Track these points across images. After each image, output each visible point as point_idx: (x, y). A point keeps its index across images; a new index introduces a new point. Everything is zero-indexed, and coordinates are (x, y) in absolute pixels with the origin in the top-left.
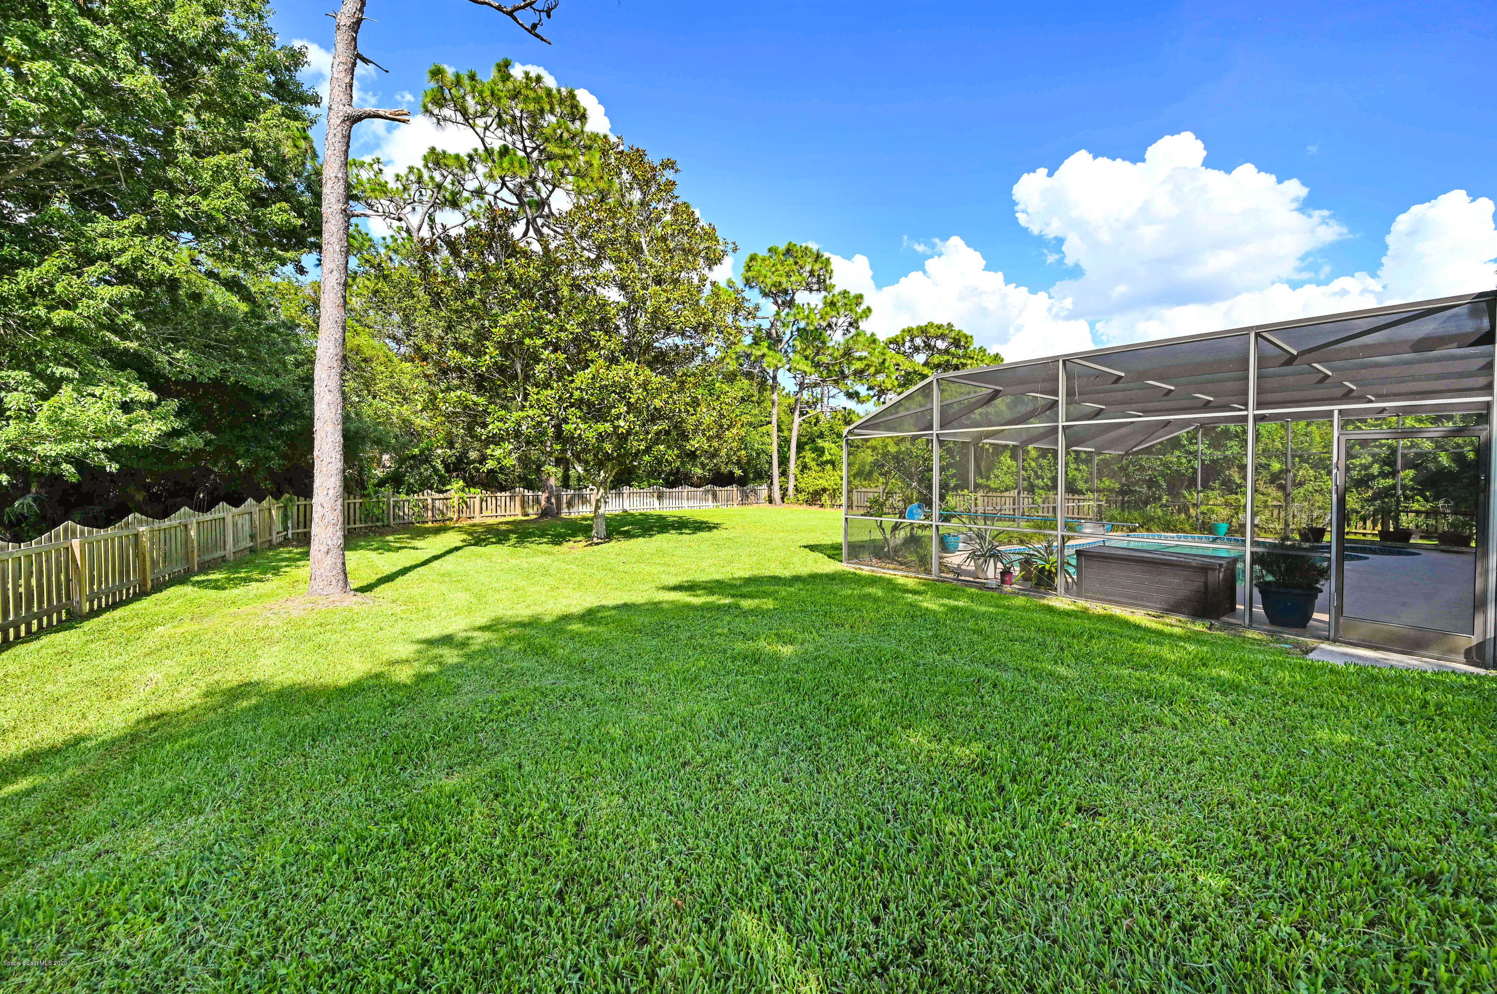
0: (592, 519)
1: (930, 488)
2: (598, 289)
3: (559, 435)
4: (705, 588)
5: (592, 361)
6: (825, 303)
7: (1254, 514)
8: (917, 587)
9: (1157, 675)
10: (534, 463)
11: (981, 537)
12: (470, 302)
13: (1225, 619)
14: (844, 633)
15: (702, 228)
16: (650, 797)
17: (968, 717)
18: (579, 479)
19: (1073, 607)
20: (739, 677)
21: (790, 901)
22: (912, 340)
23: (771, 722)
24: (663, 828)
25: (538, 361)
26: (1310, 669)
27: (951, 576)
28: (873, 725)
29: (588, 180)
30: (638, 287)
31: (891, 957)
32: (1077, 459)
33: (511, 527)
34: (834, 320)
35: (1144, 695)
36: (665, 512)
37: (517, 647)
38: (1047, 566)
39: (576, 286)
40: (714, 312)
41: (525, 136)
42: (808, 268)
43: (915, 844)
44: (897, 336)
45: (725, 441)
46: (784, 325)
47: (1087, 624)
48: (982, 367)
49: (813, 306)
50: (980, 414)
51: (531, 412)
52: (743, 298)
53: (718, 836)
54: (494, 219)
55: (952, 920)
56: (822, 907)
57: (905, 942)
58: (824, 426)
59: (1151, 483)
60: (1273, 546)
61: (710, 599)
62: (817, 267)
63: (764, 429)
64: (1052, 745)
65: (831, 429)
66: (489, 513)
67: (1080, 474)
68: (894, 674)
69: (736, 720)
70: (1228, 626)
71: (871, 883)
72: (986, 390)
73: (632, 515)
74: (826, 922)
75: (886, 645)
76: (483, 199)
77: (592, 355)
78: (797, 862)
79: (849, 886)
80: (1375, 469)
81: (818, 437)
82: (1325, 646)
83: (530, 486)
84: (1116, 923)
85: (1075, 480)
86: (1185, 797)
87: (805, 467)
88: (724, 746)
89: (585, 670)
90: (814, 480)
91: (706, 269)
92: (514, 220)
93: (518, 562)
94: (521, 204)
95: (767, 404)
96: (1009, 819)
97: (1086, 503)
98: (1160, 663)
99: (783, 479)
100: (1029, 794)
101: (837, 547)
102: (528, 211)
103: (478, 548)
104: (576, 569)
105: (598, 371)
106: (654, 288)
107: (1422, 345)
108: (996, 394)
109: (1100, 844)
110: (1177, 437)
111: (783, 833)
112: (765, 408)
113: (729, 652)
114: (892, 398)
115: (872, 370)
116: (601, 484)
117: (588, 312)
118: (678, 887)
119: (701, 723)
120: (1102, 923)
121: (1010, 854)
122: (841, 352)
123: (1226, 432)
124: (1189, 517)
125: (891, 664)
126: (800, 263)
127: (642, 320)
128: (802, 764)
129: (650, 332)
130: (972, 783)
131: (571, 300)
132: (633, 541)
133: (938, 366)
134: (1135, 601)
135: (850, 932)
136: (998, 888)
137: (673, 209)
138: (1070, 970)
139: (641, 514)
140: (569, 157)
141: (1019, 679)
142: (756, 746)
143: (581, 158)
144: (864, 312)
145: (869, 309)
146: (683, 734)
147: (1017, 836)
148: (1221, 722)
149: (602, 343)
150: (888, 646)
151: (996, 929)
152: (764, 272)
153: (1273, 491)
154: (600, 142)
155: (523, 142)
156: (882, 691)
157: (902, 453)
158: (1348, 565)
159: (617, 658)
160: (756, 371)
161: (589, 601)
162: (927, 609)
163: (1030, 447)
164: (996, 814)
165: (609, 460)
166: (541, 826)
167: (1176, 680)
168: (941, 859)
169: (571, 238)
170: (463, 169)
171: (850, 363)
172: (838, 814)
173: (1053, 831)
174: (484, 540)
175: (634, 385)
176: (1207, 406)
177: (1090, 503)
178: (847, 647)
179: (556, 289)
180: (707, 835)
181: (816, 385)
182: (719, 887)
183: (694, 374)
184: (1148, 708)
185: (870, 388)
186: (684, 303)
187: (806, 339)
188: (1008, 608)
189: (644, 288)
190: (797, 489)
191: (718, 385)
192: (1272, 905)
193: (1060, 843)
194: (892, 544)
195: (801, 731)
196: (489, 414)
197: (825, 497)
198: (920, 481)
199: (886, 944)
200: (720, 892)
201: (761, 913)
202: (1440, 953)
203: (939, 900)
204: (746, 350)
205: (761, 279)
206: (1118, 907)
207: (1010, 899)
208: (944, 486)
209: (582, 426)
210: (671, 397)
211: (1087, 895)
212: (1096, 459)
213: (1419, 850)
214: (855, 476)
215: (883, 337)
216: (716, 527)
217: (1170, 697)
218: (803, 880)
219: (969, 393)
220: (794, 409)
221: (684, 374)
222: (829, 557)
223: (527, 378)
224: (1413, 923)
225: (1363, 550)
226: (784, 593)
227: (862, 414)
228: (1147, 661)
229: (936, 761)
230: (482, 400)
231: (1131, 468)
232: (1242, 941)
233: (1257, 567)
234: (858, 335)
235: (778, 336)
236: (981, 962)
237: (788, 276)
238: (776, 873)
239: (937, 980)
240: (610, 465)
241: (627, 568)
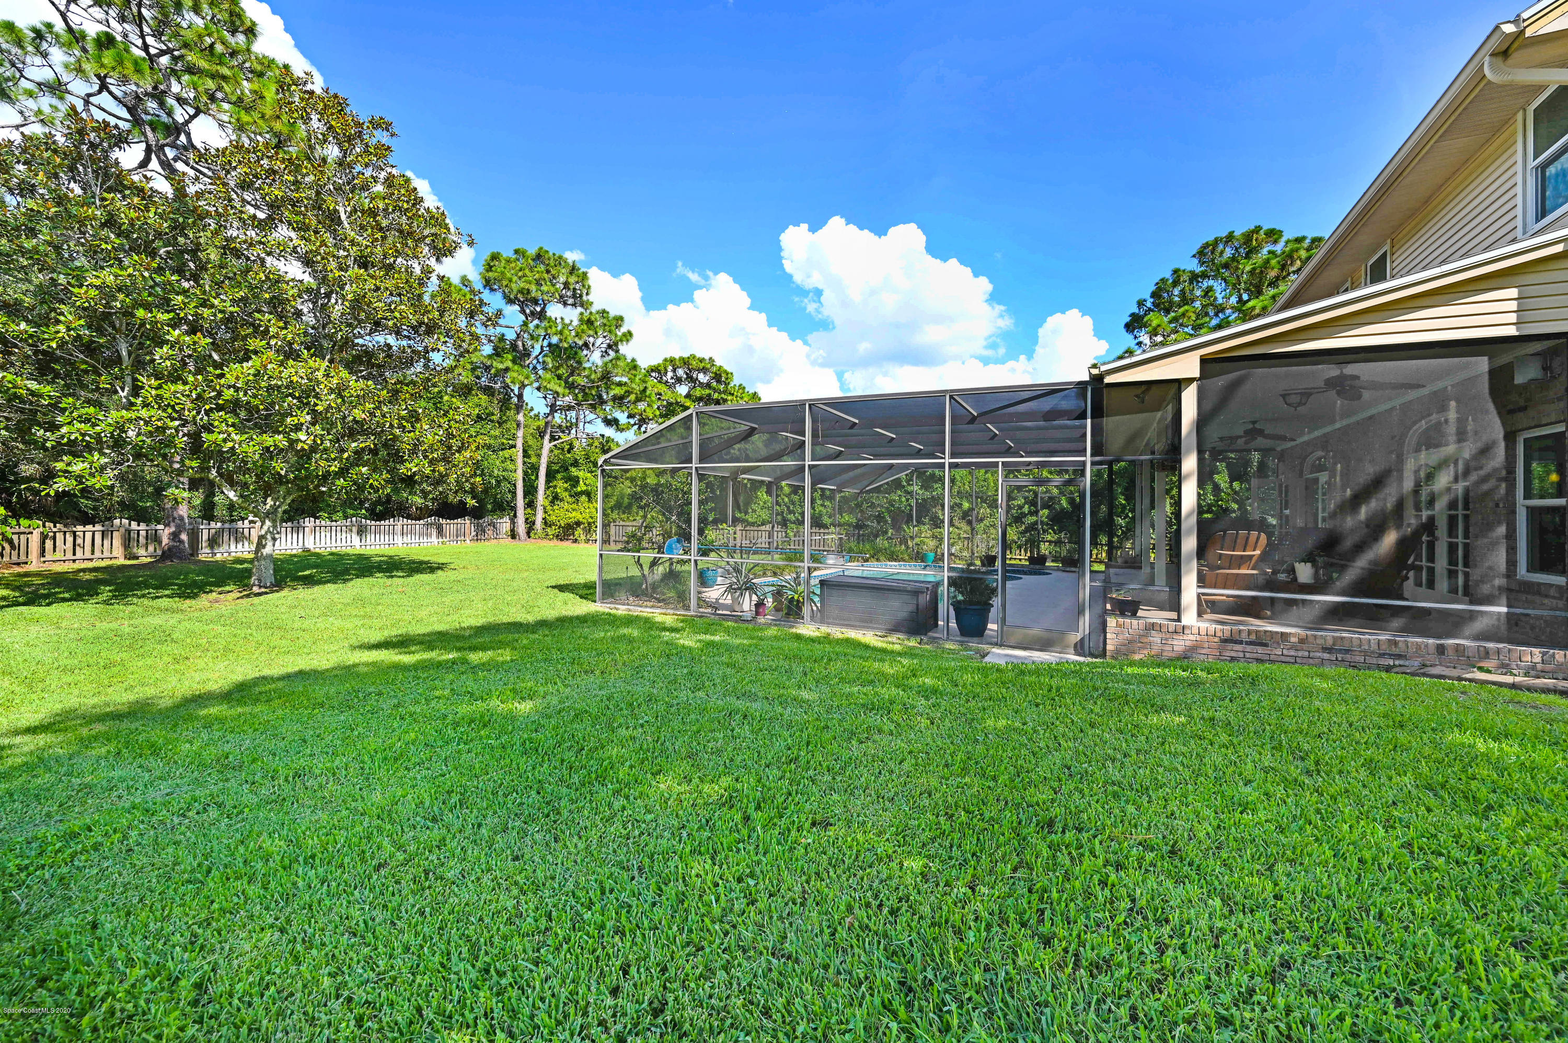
0: (251, 561)
1: (689, 521)
2: (269, 260)
3: (196, 446)
4: (421, 643)
5: (256, 352)
6: (581, 320)
7: (951, 545)
8: (674, 625)
9: (879, 689)
10: (150, 484)
11: (737, 570)
12: (29, 244)
13: (930, 634)
14: (593, 680)
15: (428, 210)
16: (322, 921)
17: (719, 752)
18: (231, 507)
19: (817, 634)
20: (462, 746)
21: (513, 1001)
22: (674, 371)
23: (500, 793)
24: (341, 957)
25: (161, 343)
26: (984, 671)
27: (709, 610)
28: (621, 776)
29: (256, 115)
30: (333, 265)
31: (629, 1026)
32: (823, 496)
33: (100, 575)
34: (591, 340)
35: (869, 708)
36: (368, 551)
37: (103, 750)
38: (796, 597)
39: (230, 249)
40: (442, 313)
41: (146, 29)
42: (562, 279)
43: (660, 896)
44: (659, 365)
45: (455, 466)
46: (532, 338)
47: (828, 648)
48: (741, 404)
49: (567, 321)
50: (739, 450)
51: (144, 413)
52: (481, 301)
53: (422, 947)
54: (81, 132)
55: (693, 966)
56: (553, 995)
57: (645, 1005)
58: (578, 453)
59: (880, 518)
60: (962, 570)
61: (427, 655)
62: (572, 280)
63: (507, 453)
64: (793, 766)
65: (587, 457)
66: (59, 555)
67: (825, 509)
68: (646, 718)
69: (455, 798)
70: (933, 640)
71: (611, 951)
72: (744, 426)
73: (318, 555)
74: (557, 1011)
75: (639, 689)
76: (61, 98)
77: (255, 343)
78: (524, 951)
79: (585, 963)
80: (1026, 509)
81: (572, 465)
82: (996, 650)
83: (141, 516)
84: (840, 924)
85: (821, 515)
86: (897, 794)
87: (555, 498)
88: (436, 834)
89: (224, 765)
90: (566, 513)
91: (433, 260)
92: (121, 140)
93: (114, 625)
94: (137, 122)
95: (511, 425)
96: (752, 848)
97: (830, 537)
98: (883, 678)
99: (529, 510)
100: (771, 819)
101: (590, 586)
102: (150, 134)
103: (34, 609)
104: (220, 629)
105: (265, 367)
106: (355, 271)
107: (1051, 415)
108: (752, 431)
109: (830, 853)
110: (899, 479)
111: (510, 922)
112: (508, 430)
113: (450, 717)
114: (652, 428)
115: (632, 397)
116: (267, 515)
117: (251, 287)
118: (360, 1027)
119: (405, 810)
120: (829, 927)
121: (752, 882)
122: (599, 375)
123: (933, 475)
124: (908, 548)
125: (644, 707)
126: (553, 272)
127: (337, 309)
128: (537, 836)
129: (349, 325)
130: (720, 818)
131: (221, 267)
132: (317, 589)
133: (700, 399)
134: (865, 623)
135: (585, 1014)
136: (740, 920)
137: (387, 179)
138: (801, 981)
139: (332, 554)
140: (224, 78)
141: (767, 707)
142: (480, 825)
143: (245, 83)
144: (624, 335)
145: (629, 334)
146: (379, 829)
147: (759, 863)
148: (925, 722)
149: (273, 330)
150: (641, 690)
151: (736, 962)
152: (508, 275)
153: (964, 526)
154: (277, 72)
155: (142, 36)
156: (633, 738)
157: (662, 485)
158: (1009, 584)
159: (282, 744)
160: (498, 386)
161: (243, 672)
162: (683, 646)
163: (783, 483)
164: (741, 846)
165: (281, 483)
166: (130, 1006)
167: (894, 691)
168: (686, 905)
169: (225, 184)
170: (22, 48)
171: (608, 388)
172: (577, 884)
173: (791, 849)
174: (46, 597)
175: (323, 389)
176: (918, 454)
177: (832, 536)
178: (596, 696)
179: (196, 249)
180: (407, 949)
181: (570, 408)
182: (419, 1010)
183: (413, 382)
184: (874, 719)
185: (630, 416)
186: (400, 295)
187: (559, 356)
188: (761, 639)
189: (341, 269)
190: (546, 523)
191: (446, 398)
192: (954, 872)
193: (797, 860)
194: (650, 580)
195: (538, 797)
196: (63, 410)
197: (579, 531)
198: (679, 515)
199: (624, 1014)
200: (421, 1015)
201: (476, 1025)
202: (1054, 880)
203: (683, 947)
204: (485, 361)
205: (505, 283)
206: (843, 908)
207: (751, 928)
208: (703, 520)
209: (237, 438)
210: (378, 408)
211: (817, 904)
212: (838, 496)
213: (1044, 803)
214: (612, 509)
215: (644, 363)
216: (441, 567)
217: (886, 708)
218: (531, 971)
219: (729, 428)
220: (545, 432)
221: (399, 382)
222: (581, 597)
223: (139, 365)
224: (1039, 860)
225: (1019, 572)
226: (525, 642)
227: (621, 442)
228: (872, 677)
229: (685, 803)
230: (47, 389)
231: (865, 505)
232: (933, 910)
233: (952, 589)
234: (618, 358)
235: (525, 349)
236: (721, 1000)
237: (538, 283)
238: (497, 972)
239: (677, 1034)
240: (282, 490)
241: (306, 624)
